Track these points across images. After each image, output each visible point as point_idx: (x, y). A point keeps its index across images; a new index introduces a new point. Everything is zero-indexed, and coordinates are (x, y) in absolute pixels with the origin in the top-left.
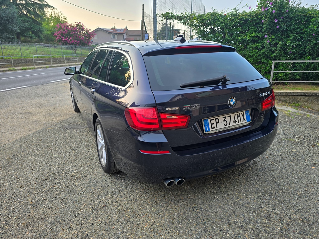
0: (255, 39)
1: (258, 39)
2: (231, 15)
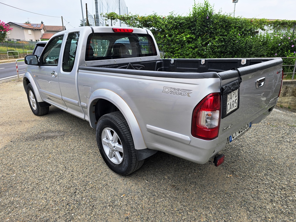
0: (190, 40)
1: (192, 40)
2: (169, 18)
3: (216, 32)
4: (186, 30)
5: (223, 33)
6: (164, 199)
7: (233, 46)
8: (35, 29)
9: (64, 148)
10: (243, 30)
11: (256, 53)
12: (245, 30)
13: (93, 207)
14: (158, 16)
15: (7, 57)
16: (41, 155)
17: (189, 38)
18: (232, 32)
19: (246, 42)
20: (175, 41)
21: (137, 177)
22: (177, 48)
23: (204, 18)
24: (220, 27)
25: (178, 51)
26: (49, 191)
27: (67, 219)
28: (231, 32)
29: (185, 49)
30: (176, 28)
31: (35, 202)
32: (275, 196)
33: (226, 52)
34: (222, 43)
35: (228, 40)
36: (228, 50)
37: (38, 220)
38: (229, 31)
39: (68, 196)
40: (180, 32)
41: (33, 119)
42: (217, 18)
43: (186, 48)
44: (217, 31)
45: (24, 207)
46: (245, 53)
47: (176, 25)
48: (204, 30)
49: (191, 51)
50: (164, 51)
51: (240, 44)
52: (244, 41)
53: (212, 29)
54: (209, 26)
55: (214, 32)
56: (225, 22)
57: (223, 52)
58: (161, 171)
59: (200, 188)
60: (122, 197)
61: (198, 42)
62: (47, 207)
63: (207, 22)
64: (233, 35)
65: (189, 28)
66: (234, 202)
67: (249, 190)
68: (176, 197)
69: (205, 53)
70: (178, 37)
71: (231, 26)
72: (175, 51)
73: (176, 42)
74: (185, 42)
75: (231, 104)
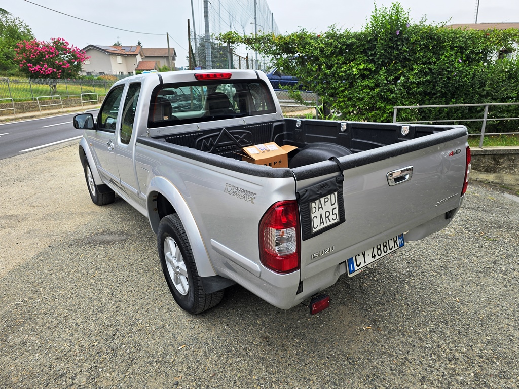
0: (365, 73)
1: (369, 73)
2: (327, 37)
3: (414, 58)
4: (359, 57)
5: (429, 59)
6: (242, 358)
7: (448, 83)
8: (127, 55)
9: (120, 261)
10: (468, 52)
11: (493, 94)
12: (472, 52)
13: (132, 361)
14: (308, 34)
15: (81, 103)
16: (84, 271)
17: (363, 69)
18: (446, 57)
19: (474, 75)
20: (338, 75)
21: (214, 318)
22: (342, 88)
23: (391, 34)
24: (422, 49)
25: (344, 93)
26: (78, 329)
27: (91, 375)
28: (443, 57)
29: (357, 90)
30: (341, 53)
31: (55, 345)
32: (432, 371)
33: (435, 94)
34: (426, 77)
35: (438, 70)
36: (438, 89)
37: (51, 373)
38: (440, 54)
39: (102, 340)
40: (347, 60)
41: (90, 211)
42: (416, 32)
43: (357, 88)
44: (417, 56)
45: (38, 351)
46: (471, 95)
47: (341, 48)
48: (391, 55)
49: (367, 92)
50: (319, 94)
51: (462, 79)
52: (469, 72)
53: (406, 53)
54: (400, 48)
55: (410, 58)
56: (431, 38)
57: (429, 94)
58: (255, 310)
59: (307, 345)
60: (179, 348)
61: (380, 77)
62: (69, 354)
63: (396, 40)
64: (447, 63)
65: (365, 52)
66: (357, 375)
67: (391, 355)
68: (263, 358)
69: (393, 97)
70: (344, 68)
71: (444, 45)
72: (338, 94)
73: (341, 78)
74: (356, 77)
75: (321, 217)
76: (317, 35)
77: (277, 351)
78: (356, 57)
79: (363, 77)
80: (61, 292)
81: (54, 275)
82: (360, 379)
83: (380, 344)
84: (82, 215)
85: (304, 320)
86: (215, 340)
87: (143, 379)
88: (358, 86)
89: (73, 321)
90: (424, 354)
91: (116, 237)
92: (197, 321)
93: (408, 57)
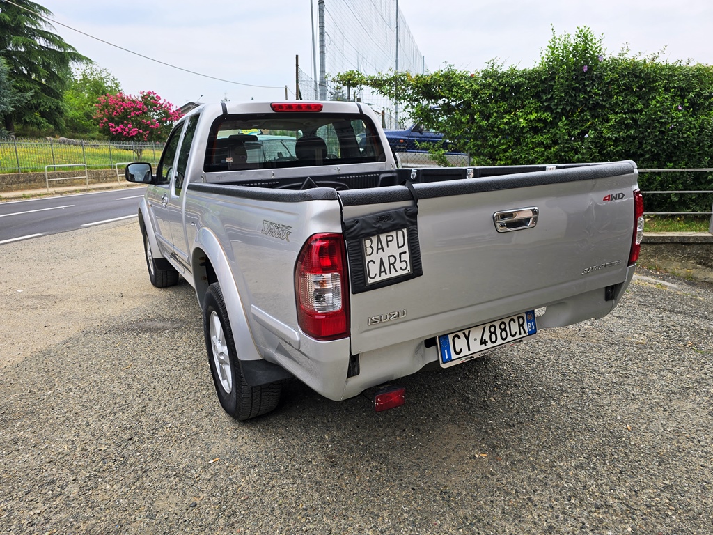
0: (538, 125)
1: (543, 125)
2: (485, 77)
3: (610, 104)
4: (529, 103)
5: (632, 105)
7: (661, 139)
10: (692, 95)
12: (699, 95)
13: (144, 472)
14: (457, 73)
17: (534, 120)
18: (658, 102)
19: (702, 128)
20: (498, 128)
22: (504, 147)
23: (574, 70)
24: (621, 92)
25: (507, 153)
26: (87, 430)
27: (87, 486)
28: (654, 102)
29: (525, 148)
30: (504, 97)
31: (53, 446)
33: (642, 155)
34: (628, 131)
35: (646, 121)
36: (646, 147)
37: (38, 478)
38: (649, 99)
39: (113, 445)
40: (512, 108)
42: (614, 68)
43: (526, 146)
44: (614, 101)
46: (698, 157)
47: (502, 91)
48: (576, 100)
49: (540, 152)
50: (471, 155)
51: (683, 133)
52: (694, 125)
53: (598, 97)
54: (588, 89)
55: (604, 104)
56: (636, 77)
57: (633, 156)
60: (210, 462)
61: (559, 130)
63: (583, 79)
64: (660, 111)
65: (537, 96)
66: (450, 515)
67: (508, 494)
69: (578, 158)
70: (508, 118)
71: (656, 86)
72: (498, 154)
73: (501, 131)
74: (524, 131)
75: (382, 262)
76: (469, 74)
77: (342, 475)
78: (525, 103)
79: (535, 131)
80: (80, 384)
81: (77, 365)
82: (453, 520)
83: (495, 477)
84: (133, 298)
85: (392, 438)
86: (261, 454)
87: (152, 496)
88: (528, 143)
89: (84, 419)
90: (558, 496)
91: (168, 325)
92: (243, 430)
93: (601, 103)
